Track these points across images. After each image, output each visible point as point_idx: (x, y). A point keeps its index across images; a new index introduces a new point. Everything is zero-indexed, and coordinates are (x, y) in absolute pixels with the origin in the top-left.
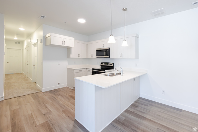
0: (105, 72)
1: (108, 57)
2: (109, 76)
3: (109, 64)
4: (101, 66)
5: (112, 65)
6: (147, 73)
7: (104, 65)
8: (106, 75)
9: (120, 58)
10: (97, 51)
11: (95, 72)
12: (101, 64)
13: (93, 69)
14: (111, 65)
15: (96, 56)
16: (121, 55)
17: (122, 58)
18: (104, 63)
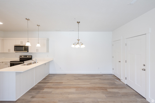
0: (24, 63)
1: (27, 51)
2: (27, 65)
3: (28, 56)
4: (20, 58)
5: (31, 57)
6: (53, 60)
7: (23, 57)
8: (24, 65)
9: (37, 52)
10: (15, 46)
11: (13, 64)
12: (20, 57)
13: (11, 62)
14: (29, 57)
15: (15, 51)
16: (37, 50)
17: (38, 52)
18: (23, 56)
